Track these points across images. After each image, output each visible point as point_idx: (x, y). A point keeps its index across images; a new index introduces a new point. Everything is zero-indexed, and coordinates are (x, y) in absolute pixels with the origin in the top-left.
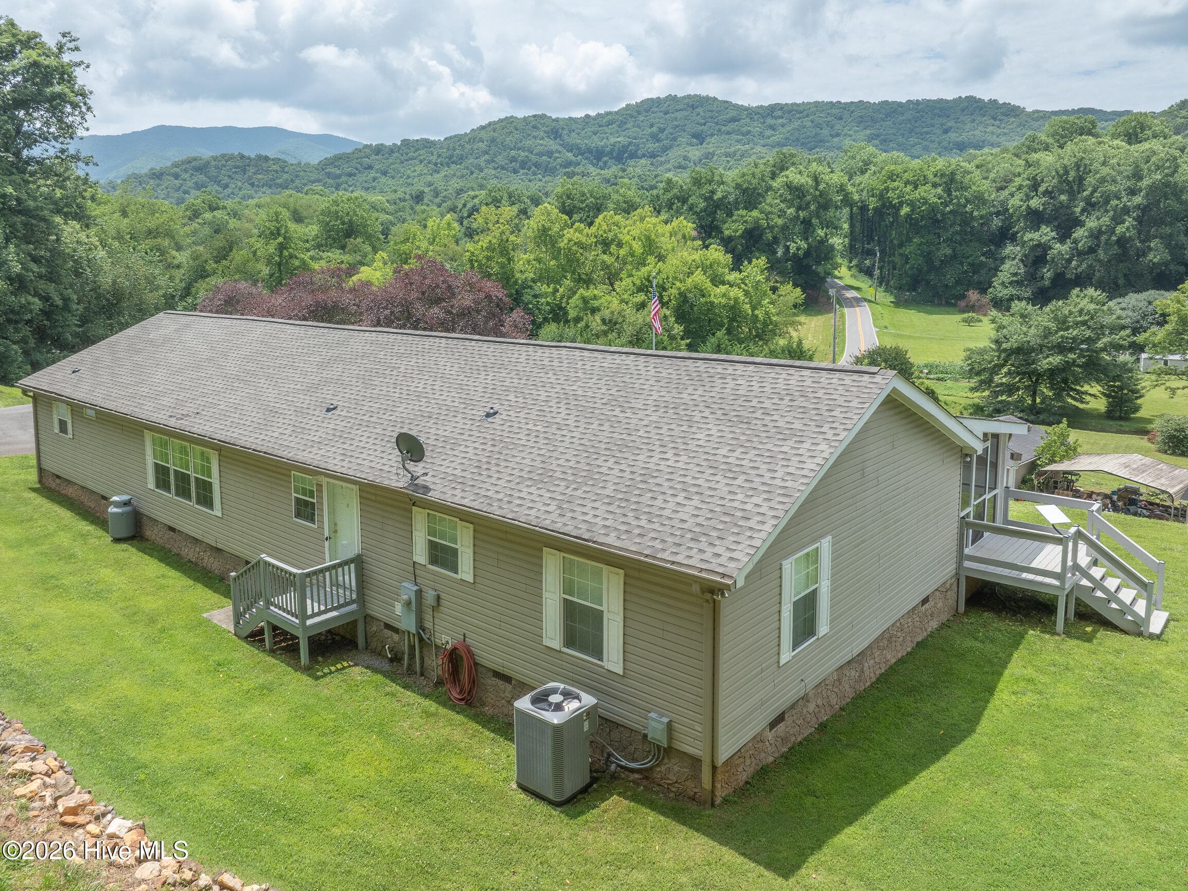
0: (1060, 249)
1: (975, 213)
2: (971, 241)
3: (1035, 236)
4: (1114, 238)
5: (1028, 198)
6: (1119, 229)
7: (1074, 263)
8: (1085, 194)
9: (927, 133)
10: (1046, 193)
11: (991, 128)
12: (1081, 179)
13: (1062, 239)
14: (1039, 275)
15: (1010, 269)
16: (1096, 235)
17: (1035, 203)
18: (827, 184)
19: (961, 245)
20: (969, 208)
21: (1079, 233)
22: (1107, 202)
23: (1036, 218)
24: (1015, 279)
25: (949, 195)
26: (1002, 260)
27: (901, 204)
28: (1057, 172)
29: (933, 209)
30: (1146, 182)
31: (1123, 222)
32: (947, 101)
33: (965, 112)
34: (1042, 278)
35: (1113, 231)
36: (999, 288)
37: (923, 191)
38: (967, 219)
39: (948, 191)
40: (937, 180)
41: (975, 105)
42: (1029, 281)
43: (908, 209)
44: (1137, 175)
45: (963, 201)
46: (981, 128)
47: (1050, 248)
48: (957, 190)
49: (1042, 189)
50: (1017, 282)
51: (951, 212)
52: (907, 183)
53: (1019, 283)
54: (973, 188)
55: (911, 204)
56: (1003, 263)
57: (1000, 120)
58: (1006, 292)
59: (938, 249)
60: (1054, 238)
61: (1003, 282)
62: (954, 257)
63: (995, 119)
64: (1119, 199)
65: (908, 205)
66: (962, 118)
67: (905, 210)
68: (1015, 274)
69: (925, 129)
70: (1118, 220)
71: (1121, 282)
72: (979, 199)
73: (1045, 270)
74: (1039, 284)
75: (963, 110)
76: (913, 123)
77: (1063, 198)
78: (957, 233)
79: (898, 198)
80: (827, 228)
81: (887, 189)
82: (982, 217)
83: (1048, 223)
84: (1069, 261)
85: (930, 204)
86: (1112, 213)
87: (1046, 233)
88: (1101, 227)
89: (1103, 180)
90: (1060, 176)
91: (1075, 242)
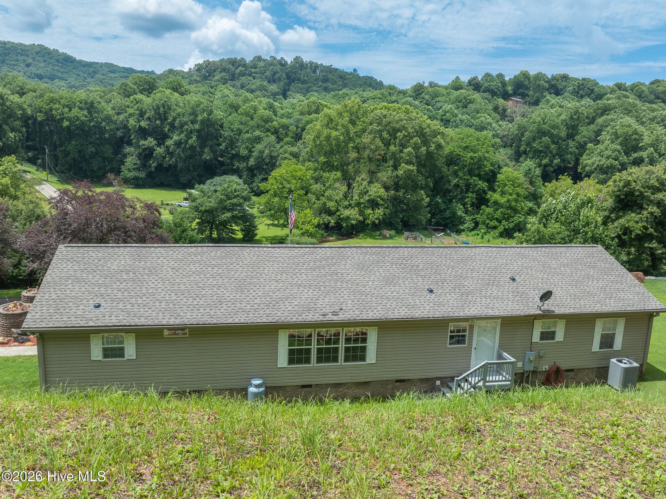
0: (160, 150)
1: (107, 128)
2: (105, 144)
3: (146, 143)
4: (188, 146)
5: (139, 121)
6: (190, 142)
7: (167, 159)
8: (169, 121)
9: (14, 65)
10: (149, 118)
11: (56, 68)
12: (165, 113)
13: (159, 145)
14: (148, 164)
15: (131, 161)
16: (178, 144)
17: (143, 124)
18: (12, 102)
19: (100, 146)
20: (104, 124)
21: (169, 142)
22: (182, 126)
23: (143, 133)
24: (135, 167)
25: (91, 116)
26: (125, 156)
27: (62, 119)
28: (153, 108)
29: (83, 123)
30: (200, 118)
31: (191, 138)
32: (26, 46)
33: (39, 55)
34: (150, 166)
35: (187, 142)
36: (126, 172)
37: (75, 112)
38: (102, 131)
39: (90, 112)
40: (82, 105)
41: (45, 51)
42: (143, 168)
43: (68, 123)
44: (194, 113)
45: (100, 120)
46: (50, 66)
47: (154, 150)
48: (96, 112)
49: (146, 117)
50: (136, 168)
51: (94, 126)
52: (64, 106)
53: (138, 169)
54: (105, 112)
55: (69, 119)
56: (126, 157)
57: (62, 63)
58: (131, 174)
59: (87, 148)
60: (156, 144)
61: (129, 169)
62: (97, 153)
63: (58, 62)
64: (188, 125)
65: (67, 120)
66: (37, 58)
67: (66, 124)
68: (135, 164)
69: (13, 62)
70: (189, 137)
71: (191, 169)
72: (108, 119)
73: (151, 162)
74: (149, 170)
75: (37, 53)
76: (4, 56)
77: (158, 122)
78: (97, 139)
79: (60, 115)
80: (16, 132)
81: (51, 110)
82: (111, 130)
83: (150, 135)
84: (164, 158)
85: (81, 120)
86: (185, 133)
87: (150, 142)
88: (181, 140)
89: (179, 114)
90: (155, 110)
91: (168, 147)
